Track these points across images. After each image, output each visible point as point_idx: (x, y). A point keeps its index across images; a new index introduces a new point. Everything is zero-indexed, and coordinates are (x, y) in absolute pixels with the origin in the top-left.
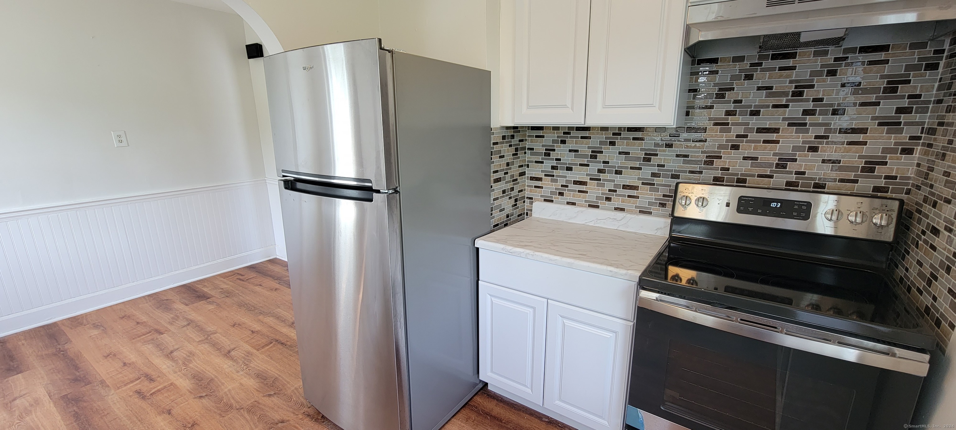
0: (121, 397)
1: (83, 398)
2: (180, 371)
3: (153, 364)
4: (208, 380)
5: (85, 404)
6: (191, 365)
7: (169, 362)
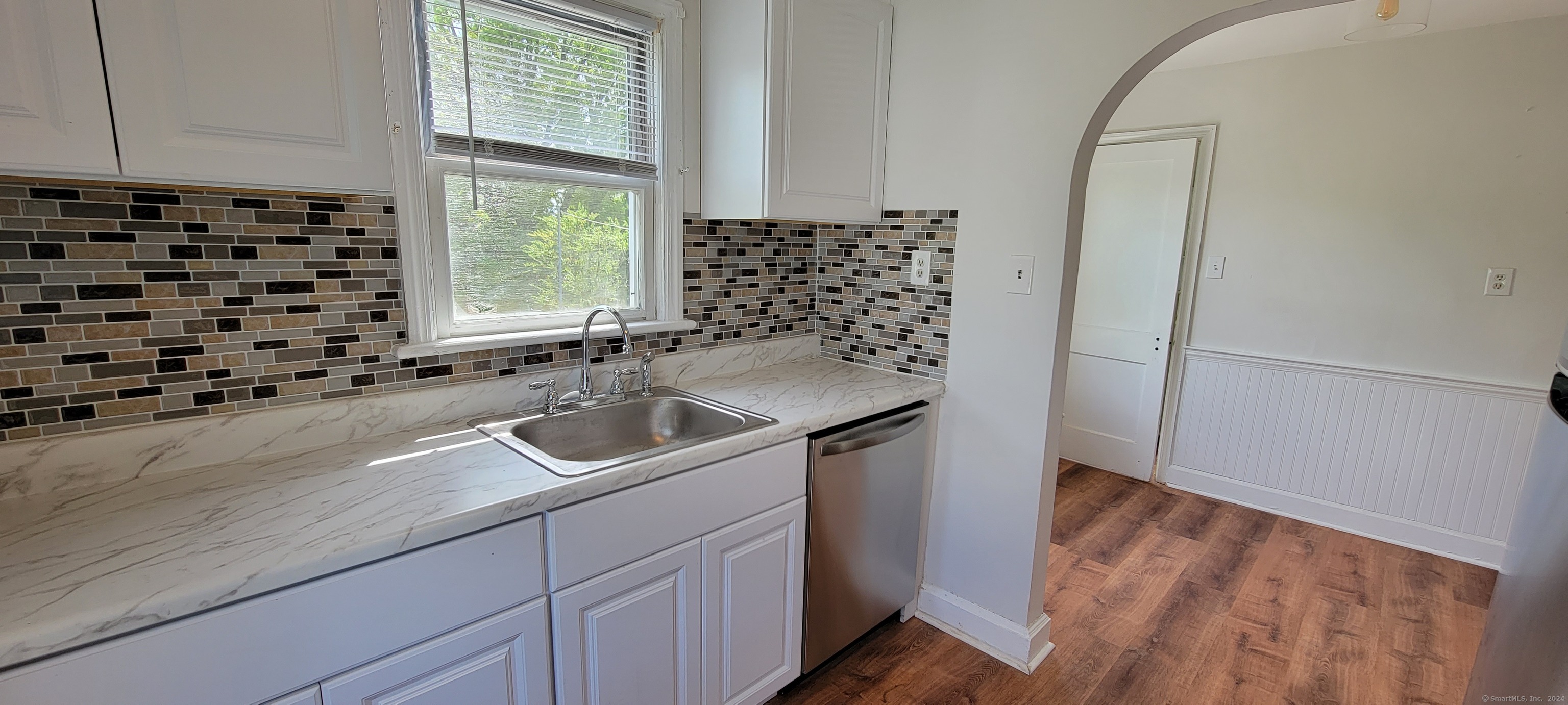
0: (1224, 625)
1: (1199, 596)
2: (1316, 658)
3: (1300, 624)
4: (1332, 700)
5: (1193, 604)
6: (1339, 664)
7: (1320, 638)
